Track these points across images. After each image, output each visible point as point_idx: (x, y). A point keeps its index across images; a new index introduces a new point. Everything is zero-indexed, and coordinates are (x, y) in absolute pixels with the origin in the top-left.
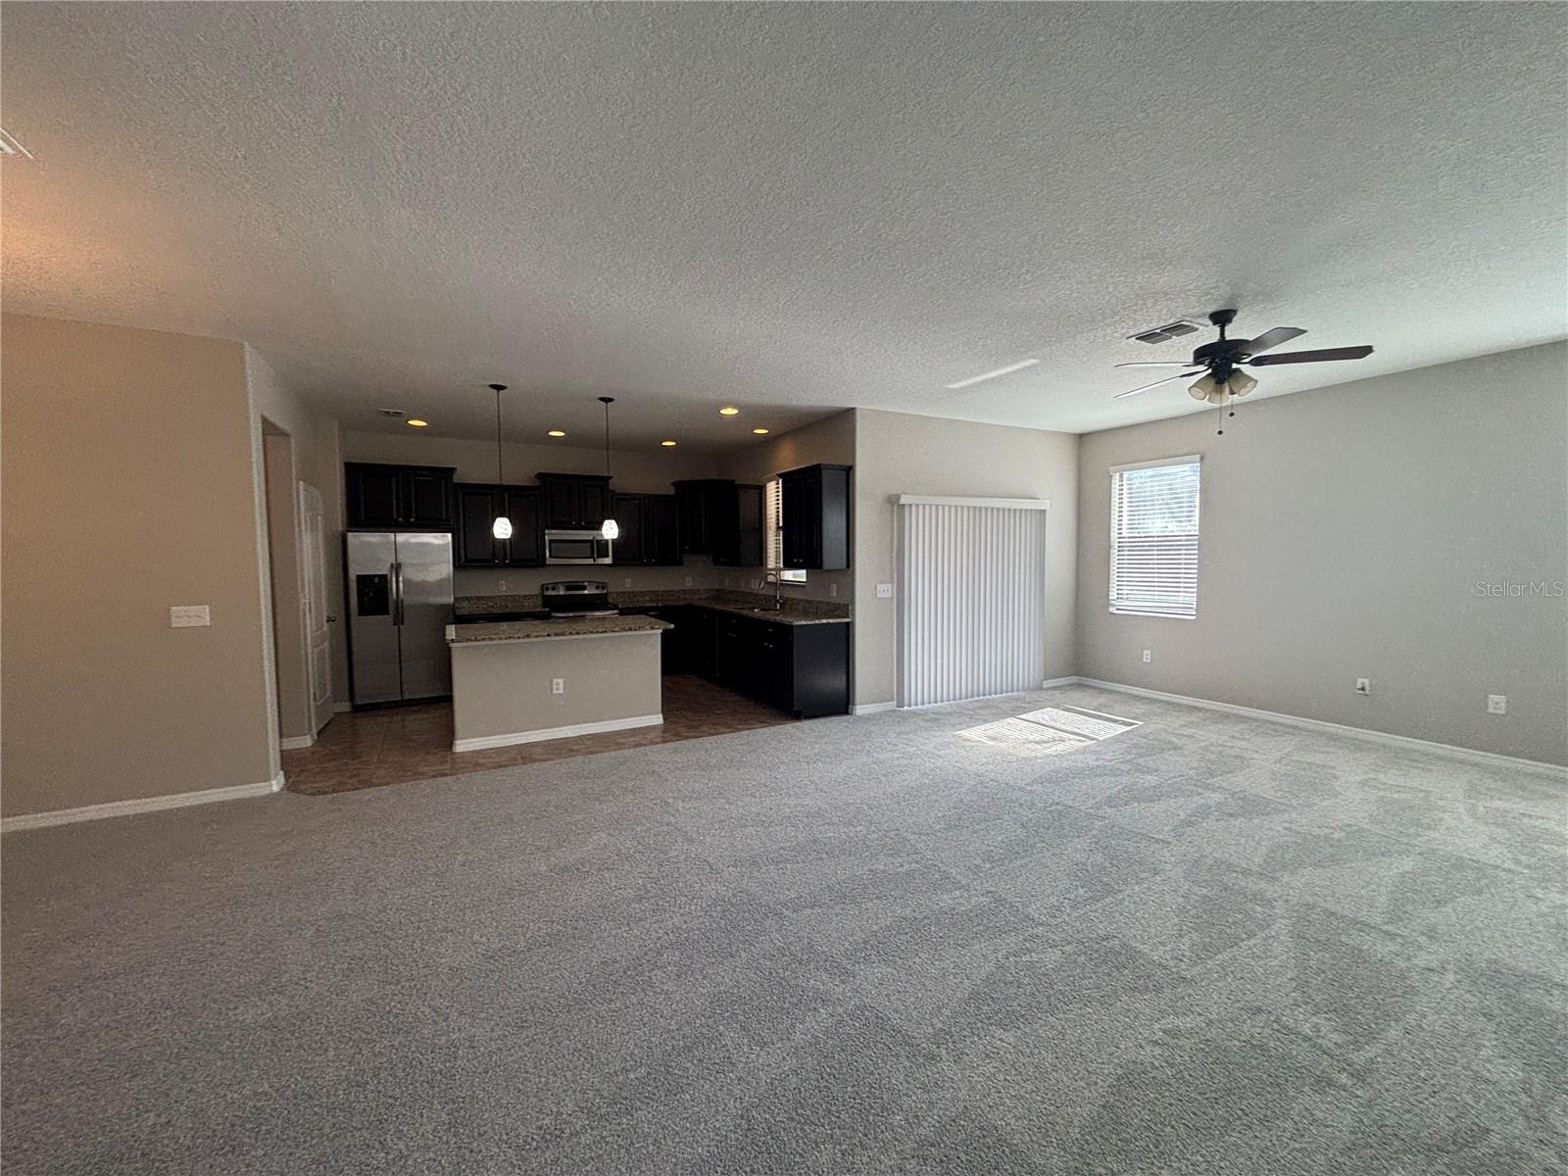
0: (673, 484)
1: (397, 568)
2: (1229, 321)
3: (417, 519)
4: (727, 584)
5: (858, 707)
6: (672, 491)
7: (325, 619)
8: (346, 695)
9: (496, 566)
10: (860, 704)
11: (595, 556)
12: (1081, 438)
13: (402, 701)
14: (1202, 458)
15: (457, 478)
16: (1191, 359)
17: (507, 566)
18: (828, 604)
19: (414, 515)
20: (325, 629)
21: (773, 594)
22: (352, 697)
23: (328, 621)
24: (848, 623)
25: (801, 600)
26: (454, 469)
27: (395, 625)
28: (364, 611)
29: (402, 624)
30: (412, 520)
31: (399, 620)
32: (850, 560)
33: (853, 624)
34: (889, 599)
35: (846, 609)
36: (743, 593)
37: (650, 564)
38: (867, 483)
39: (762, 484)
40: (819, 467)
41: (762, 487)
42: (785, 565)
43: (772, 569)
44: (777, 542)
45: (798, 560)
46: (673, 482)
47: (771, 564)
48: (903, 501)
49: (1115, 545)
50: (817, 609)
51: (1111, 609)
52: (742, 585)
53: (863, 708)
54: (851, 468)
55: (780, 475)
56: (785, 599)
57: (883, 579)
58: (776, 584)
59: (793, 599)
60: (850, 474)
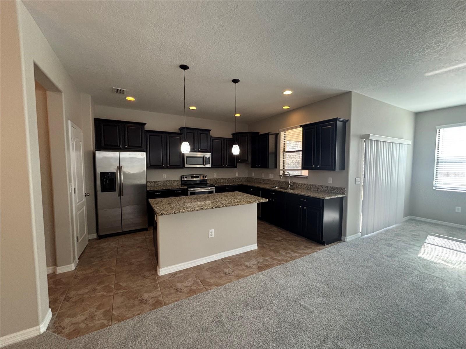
1: (120, 168)
3: (128, 146)
4: (253, 175)
5: (347, 237)
7: (84, 195)
8: (95, 230)
9: (163, 168)
11: (205, 163)
12: (417, 114)
13: (122, 232)
15: (147, 128)
17: (167, 168)
18: (327, 187)
19: (127, 144)
20: (84, 200)
22: (97, 232)
23: (85, 196)
24: (343, 197)
25: (305, 184)
26: (145, 124)
27: (119, 196)
28: (104, 190)
29: (123, 196)
30: (126, 146)
31: (121, 194)
32: (344, 166)
33: (346, 197)
34: (359, 185)
35: (343, 190)
36: (263, 180)
37: (225, 167)
38: (354, 129)
39: (278, 132)
40: (336, 120)
41: (278, 134)
42: (303, 168)
43: (282, 170)
44: (284, 158)
45: (316, 166)
46: (232, 133)
47: (281, 168)
48: (370, 138)
49: (436, 160)
50: (318, 189)
51: (434, 188)
52: (263, 176)
53: (349, 238)
54: (347, 121)
55: (301, 126)
56: (294, 183)
57: (358, 175)
58: (289, 177)
59: (299, 184)
60: (346, 123)
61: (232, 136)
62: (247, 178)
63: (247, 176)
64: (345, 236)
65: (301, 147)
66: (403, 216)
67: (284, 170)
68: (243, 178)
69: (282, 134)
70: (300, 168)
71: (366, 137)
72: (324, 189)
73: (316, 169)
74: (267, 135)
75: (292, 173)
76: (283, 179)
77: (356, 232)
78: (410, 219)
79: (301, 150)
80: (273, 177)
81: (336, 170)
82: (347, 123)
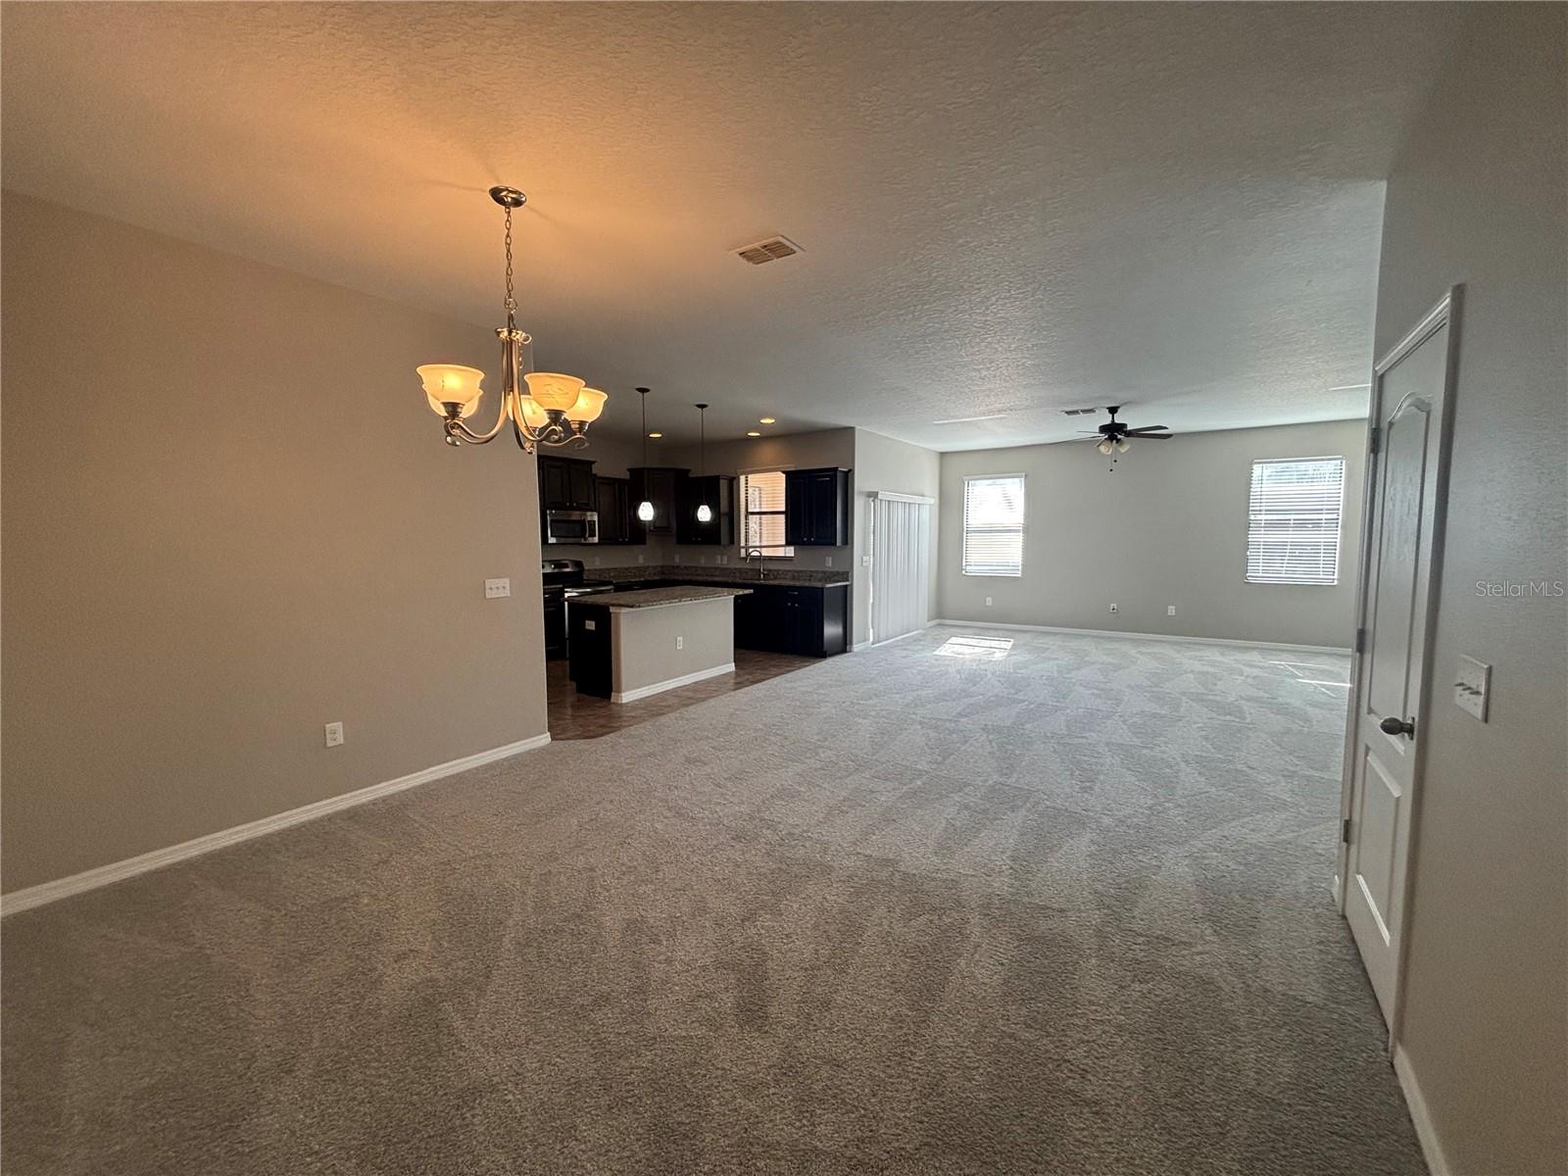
0: (629, 470)
2: (1116, 412)
5: (854, 646)
6: (626, 476)
10: (859, 642)
11: (587, 535)
12: (942, 454)
14: (1026, 476)
16: (1098, 431)
18: (824, 571)
21: (758, 567)
24: (846, 586)
25: (789, 571)
32: (847, 539)
33: (852, 585)
34: (867, 567)
35: (846, 575)
36: (704, 568)
37: (624, 543)
38: (861, 483)
39: (734, 475)
40: (836, 469)
41: (734, 478)
42: (788, 543)
43: (743, 547)
44: (747, 524)
45: (809, 539)
46: (629, 467)
47: (743, 544)
48: (880, 497)
49: (965, 529)
50: (811, 575)
51: (964, 572)
52: (703, 562)
53: (856, 647)
54: (850, 470)
55: (783, 472)
56: (770, 570)
57: (865, 552)
58: (760, 558)
59: (778, 571)
60: (848, 476)
61: (628, 473)
62: (662, 567)
63: (660, 563)
64: (851, 644)
65: (784, 505)
66: (926, 618)
67: (747, 548)
68: (654, 568)
69: (742, 478)
70: (784, 543)
71: (873, 495)
72: (820, 575)
73: (809, 544)
74: (715, 480)
75: (766, 552)
76: (747, 565)
77: (866, 639)
78: (940, 625)
79: (783, 509)
80: (725, 561)
81: (838, 544)
82: (850, 475)
